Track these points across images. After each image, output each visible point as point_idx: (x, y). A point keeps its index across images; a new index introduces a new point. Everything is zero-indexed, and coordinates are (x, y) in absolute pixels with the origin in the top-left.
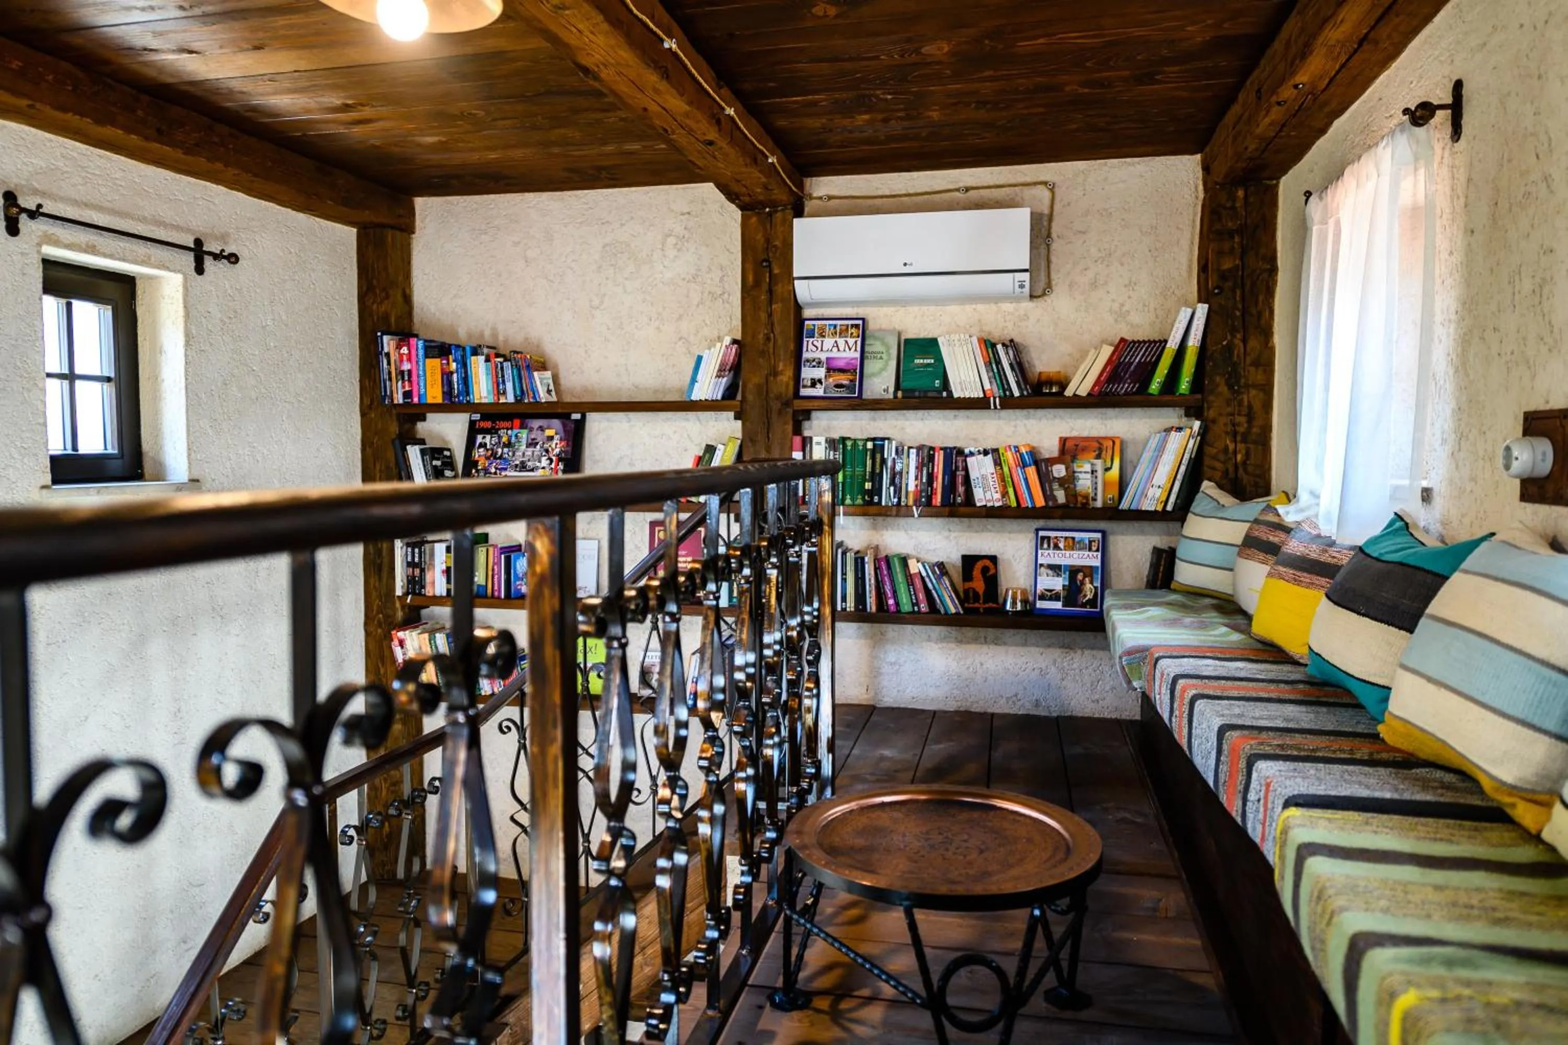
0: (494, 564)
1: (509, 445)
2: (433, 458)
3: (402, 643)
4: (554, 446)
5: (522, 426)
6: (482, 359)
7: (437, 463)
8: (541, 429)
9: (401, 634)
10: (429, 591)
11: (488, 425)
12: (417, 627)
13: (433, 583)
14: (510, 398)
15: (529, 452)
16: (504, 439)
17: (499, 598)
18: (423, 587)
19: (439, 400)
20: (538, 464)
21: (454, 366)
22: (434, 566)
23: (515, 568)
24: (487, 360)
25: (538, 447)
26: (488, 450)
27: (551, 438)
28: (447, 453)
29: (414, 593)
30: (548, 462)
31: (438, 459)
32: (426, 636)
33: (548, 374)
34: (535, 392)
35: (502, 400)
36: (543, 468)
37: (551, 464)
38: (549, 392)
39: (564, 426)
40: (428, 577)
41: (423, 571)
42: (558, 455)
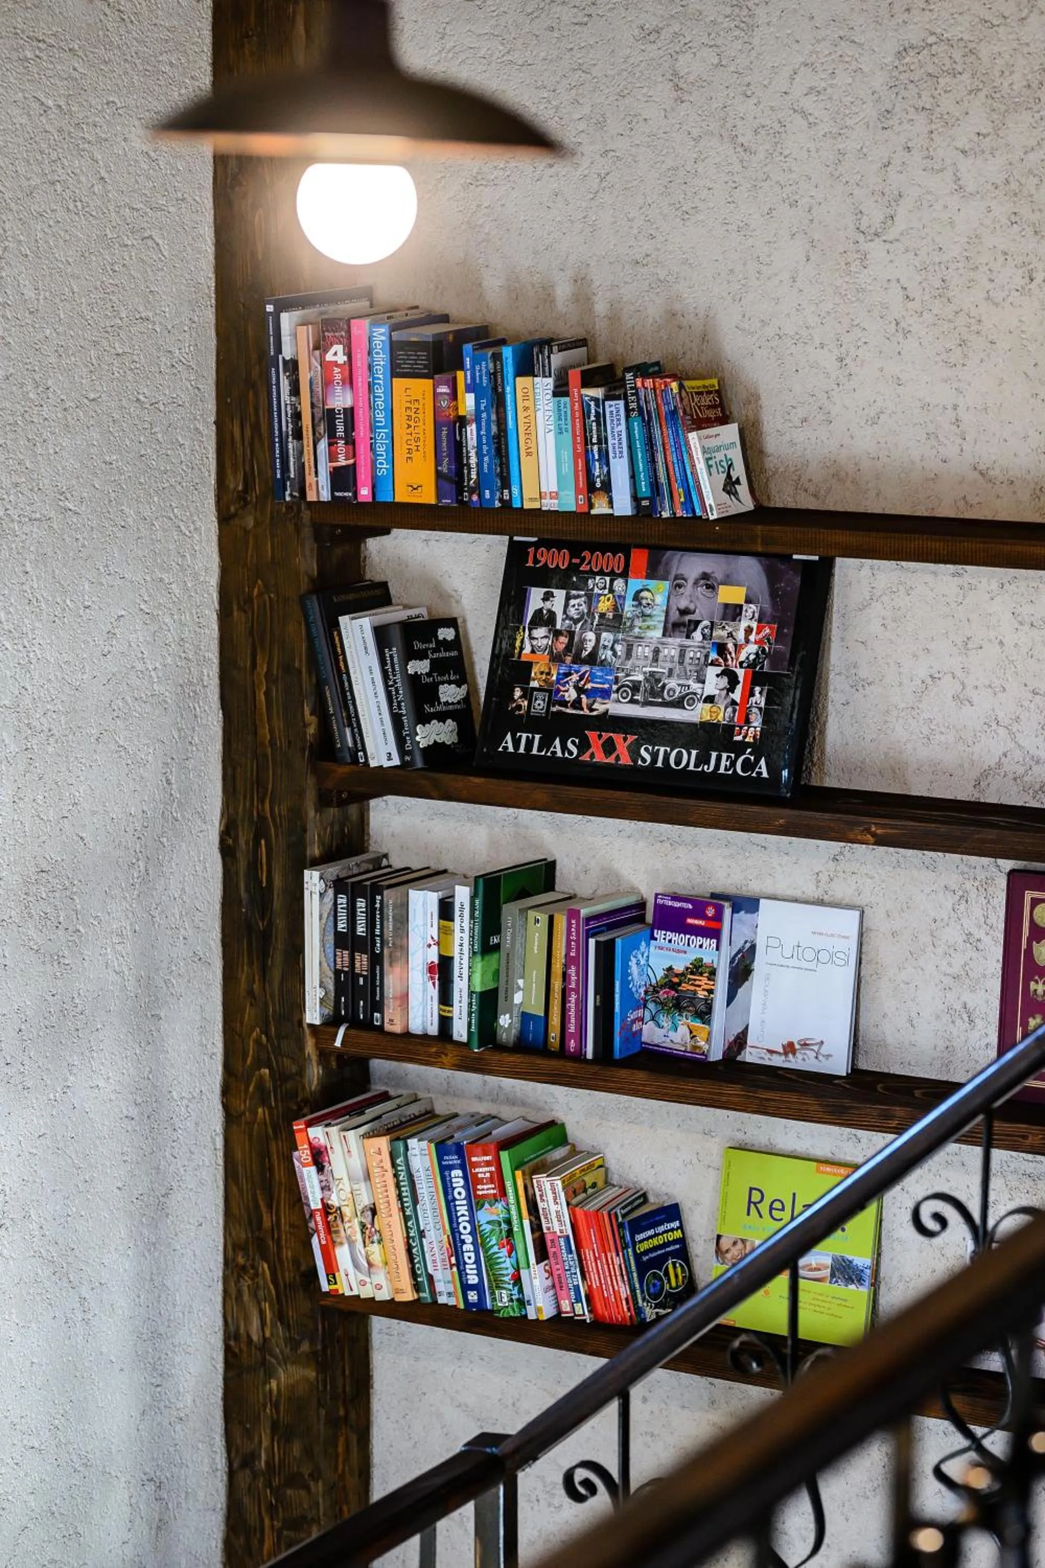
0: (569, 961)
1: (616, 622)
2: (411, 654)
3: (319, 1158)
4: (741, 636)
5: (653, 572)
6: (544, 385)
7: (419, 667)
8: (708, 582)
9: (317, 1133)
10: (393, 1021)
11: (559, 559)
12: (358, 1109)
13: (404, 998)
14: (623, 506)
15: (671, 649)
16: (604, 606)
17: (579, 1057)
18: (378, 1006)
19: (428, 496)
20: (695, 687)
21: (468, 402)
22: (405, 949)
23: (626, 974)
24: (561, 390)
25: (697, 635)
26: (557, 634)
27: (733, 612)
28: (447, 634)
29: (355, 1024)
30: (724, 681)
31: (421, 655)
32: (383, 1143)
33: (729, 433)
34: (690, 489)
35: (600, 508)
36: (710, 699)
37: (731, 689)
38: (730, 486)
39: (772, 576)
40: (391, 982)
41: (376, 961)
42: (752, 665)
